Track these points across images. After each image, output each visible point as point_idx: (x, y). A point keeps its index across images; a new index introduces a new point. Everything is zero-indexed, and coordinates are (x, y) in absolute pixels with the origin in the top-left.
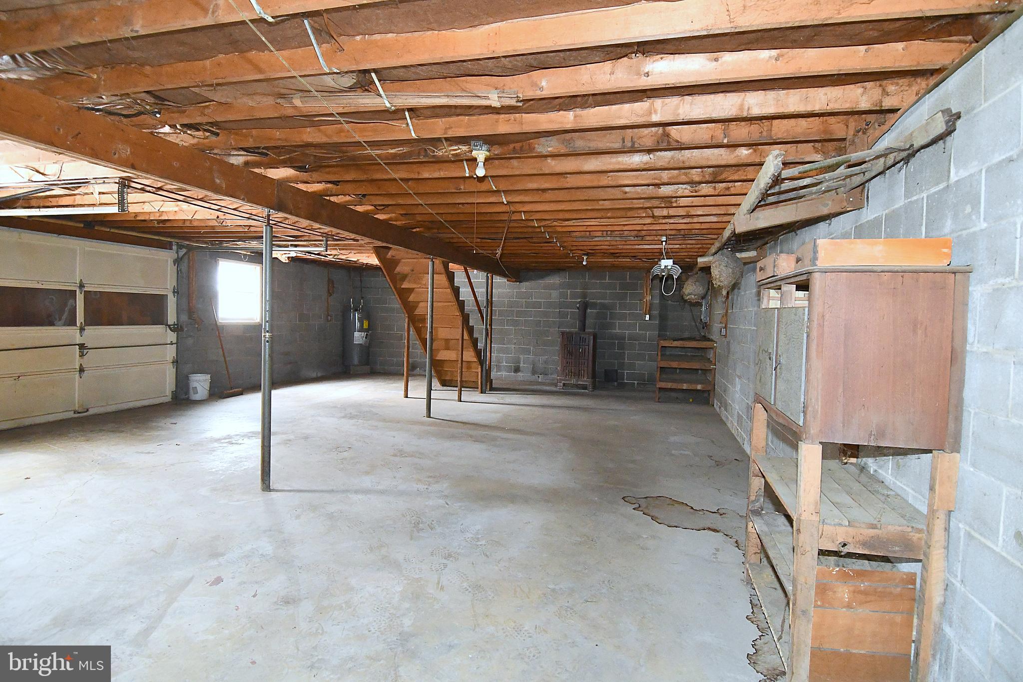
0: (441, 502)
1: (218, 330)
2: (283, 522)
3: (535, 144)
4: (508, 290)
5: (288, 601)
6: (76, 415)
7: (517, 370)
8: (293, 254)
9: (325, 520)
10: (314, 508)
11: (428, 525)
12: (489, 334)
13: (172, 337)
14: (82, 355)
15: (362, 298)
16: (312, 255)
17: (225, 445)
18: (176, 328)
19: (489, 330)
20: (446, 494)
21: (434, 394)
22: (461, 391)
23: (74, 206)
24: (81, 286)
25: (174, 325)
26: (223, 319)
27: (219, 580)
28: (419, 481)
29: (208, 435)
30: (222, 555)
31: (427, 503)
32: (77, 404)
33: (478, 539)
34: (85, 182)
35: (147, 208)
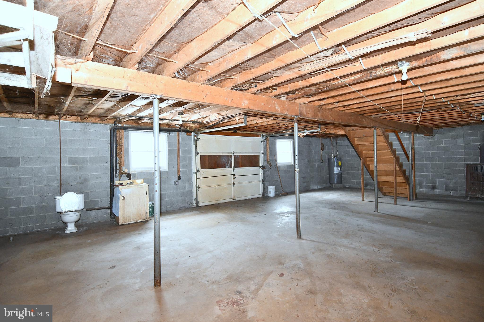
0: (388, 259)
1: (277, 167)
2: (307, 254)
3: (441, 55)
4: (425, 141)
5: (311, 292)
6: (233, 200)
7: (434, 188)
8: (305, 134)
9: (326, 257)
10: (320, 250)
11: (381, 270)
12: (413, 167)
13: (261, 171)
14: (234, 178)
15: (337, 151)
16: (314, 133)
17: (282, 216)
18: (263, 168)
19: (413, 164)
20: (391, 255)
21: (379, 200)
22: (396, 199)
23: (230, 125)
24: (233, 153)
25: (262, 166)
26: (279, 163)
27: (282, 275)
28: (374, 246)
29: (276, 211)
30: (283, 264)
31: (380, 259)
32: (233, 196)
33: (413, 285)
34: (234, 116)
35: (253, 122)
